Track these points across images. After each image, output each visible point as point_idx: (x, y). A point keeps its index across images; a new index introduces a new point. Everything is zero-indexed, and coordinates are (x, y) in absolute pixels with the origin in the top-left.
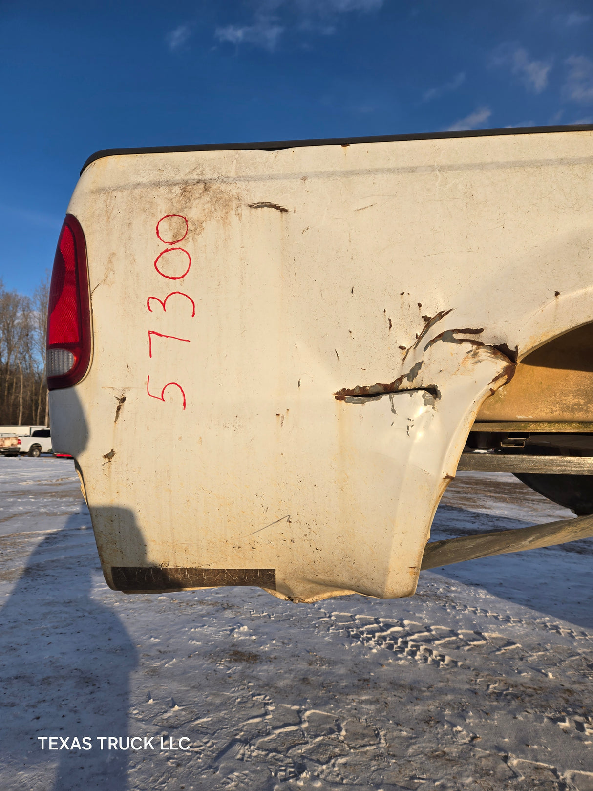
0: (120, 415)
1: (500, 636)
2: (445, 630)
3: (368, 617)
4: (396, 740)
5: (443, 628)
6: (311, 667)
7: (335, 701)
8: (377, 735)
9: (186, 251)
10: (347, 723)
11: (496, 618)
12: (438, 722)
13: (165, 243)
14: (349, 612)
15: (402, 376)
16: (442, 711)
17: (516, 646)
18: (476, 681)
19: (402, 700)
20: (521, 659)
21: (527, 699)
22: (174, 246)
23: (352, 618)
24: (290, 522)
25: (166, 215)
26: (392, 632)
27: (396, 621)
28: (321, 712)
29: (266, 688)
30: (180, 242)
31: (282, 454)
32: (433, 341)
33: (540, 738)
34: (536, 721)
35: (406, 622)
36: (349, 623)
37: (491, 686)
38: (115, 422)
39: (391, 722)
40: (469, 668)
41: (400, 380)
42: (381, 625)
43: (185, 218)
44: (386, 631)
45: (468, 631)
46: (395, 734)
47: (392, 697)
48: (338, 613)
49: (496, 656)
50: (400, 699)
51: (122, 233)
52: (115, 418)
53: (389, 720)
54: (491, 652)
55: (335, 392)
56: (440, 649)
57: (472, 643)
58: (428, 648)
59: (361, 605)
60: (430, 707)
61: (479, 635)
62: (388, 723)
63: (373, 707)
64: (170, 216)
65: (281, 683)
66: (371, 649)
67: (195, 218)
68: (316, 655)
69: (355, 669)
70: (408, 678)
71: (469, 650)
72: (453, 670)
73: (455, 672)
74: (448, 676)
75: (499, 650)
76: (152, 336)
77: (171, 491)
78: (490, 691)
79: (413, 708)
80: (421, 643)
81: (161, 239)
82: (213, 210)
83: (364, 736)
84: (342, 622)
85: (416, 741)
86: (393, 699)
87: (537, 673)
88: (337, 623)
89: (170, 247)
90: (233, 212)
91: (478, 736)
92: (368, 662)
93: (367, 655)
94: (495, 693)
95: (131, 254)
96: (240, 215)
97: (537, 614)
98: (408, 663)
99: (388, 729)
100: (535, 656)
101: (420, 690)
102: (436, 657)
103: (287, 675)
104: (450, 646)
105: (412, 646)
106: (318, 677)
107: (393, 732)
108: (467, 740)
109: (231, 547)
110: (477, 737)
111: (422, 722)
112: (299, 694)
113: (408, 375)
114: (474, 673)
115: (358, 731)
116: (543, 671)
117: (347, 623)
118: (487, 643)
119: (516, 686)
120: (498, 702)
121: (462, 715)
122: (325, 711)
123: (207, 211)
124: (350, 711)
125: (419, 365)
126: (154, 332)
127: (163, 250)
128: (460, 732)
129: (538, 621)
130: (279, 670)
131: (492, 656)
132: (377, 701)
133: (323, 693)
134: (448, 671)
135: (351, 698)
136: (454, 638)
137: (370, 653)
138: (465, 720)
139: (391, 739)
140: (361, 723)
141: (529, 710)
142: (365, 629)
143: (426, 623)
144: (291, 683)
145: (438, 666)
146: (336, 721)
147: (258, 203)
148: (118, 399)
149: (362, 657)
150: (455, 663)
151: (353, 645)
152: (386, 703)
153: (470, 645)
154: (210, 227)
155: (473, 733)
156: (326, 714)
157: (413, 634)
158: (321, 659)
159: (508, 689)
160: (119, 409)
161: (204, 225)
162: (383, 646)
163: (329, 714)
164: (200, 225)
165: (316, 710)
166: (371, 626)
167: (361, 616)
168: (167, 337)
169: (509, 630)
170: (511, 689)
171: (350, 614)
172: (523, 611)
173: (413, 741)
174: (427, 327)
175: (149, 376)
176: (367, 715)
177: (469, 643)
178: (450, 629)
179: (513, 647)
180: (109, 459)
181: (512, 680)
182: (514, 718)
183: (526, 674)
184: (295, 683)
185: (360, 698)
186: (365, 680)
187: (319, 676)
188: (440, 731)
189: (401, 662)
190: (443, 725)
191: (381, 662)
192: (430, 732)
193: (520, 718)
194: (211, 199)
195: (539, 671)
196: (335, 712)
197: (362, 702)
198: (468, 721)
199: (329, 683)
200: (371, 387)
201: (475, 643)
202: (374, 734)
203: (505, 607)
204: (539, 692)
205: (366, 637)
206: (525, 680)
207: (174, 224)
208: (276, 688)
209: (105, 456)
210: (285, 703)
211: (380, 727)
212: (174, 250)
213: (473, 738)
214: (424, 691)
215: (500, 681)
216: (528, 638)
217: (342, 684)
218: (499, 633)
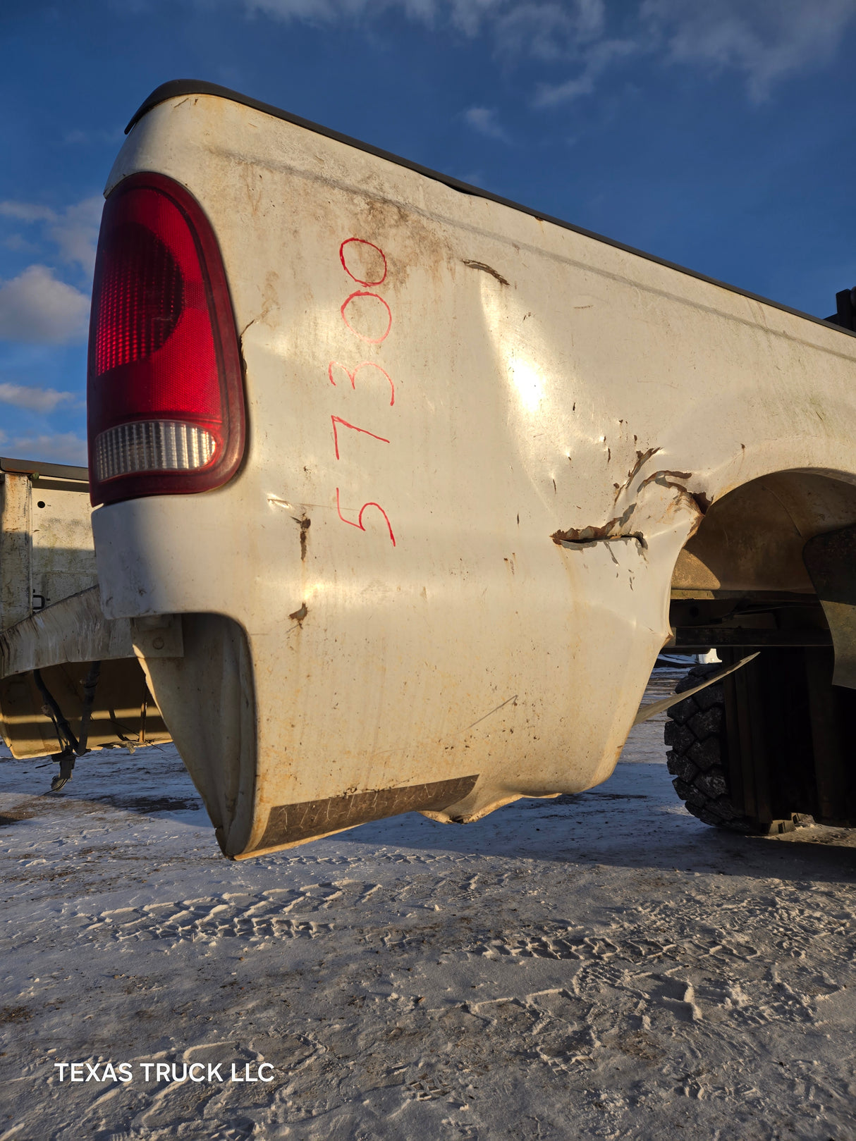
0: (308, 548)
1: (351, 881)
2: (281, 893)
3: (163, 904)
4: (334, 1039)
5: (278, 890)
6: (134, 995)
7: (214, 1024)
8: (306, 1042)
9: (385, 303)
10: (253, 1044)
11: (330, 861)
12: (364, 999)
13: (356, 281)
14: (129, 905)
15: (615, 519)
16: (358, 985)
17: (377, 887)
18: (365, 939)
19: (301, 990)
20: (393, 900)
21: (432, 940)
22: (368, 289)
23: (139, 912)
24: (516, 704)
25: (352, 236)
26: (216, 914)
27: (209, 899)
28: (206, 1046)
29: (84, 1047)
30: (377, 286)
31: (517, 613)
32: (647, 482)
33: (478, 975)
34: (460, 959)
35: (226, 896)
36: (140, 920)
37: (386, 939)
38: (302, 558)
39: (309, 1020)
40: (346, 927)
41: (611, 524)
42: (192, 909)
43: (381, 252)
44: (208, 915)
45: (312, 886)
46: (326, 1031)
47: (285, 992)
48: (111, 912)
49: (364, 904)
50: (297, 990)
51: (284, 244)
52: (301, 553)
53: (306, 1020)
54: (356, 902)
55: (552, 534)
56: (297, 916)
57: (327, 898)
58: (281, 919)
59: (139, 892)
60: (342, 985)
61: (328, 887)
62: (307, 1023)
63: (271, 1013)
64: (357, 240)
65: (105, 1032)
66: (206, 943)
67: (395, 255)
68: (128, 977)
69: (203, 976)
70: (284, 963)
71: (329, 907)
72: (330, 936)
73: (335, 937)
74: (331, 944)
75: (363, 897)
76: (338, 424)
77: (385, 670)
78: (388, 944)
79: (322, 994)
80: (268, 916)
81: (348, 272)
82: (418, 251)
83: (291, 1051)
84: (129, 922)
85: (358, 1030)
86: (288, 993)
87: (421, 910)
88: (122, 926)
89: (363, 290)
90: (444, 264)
91: (419, 996)
92: (214, 961)
93: (207, 953)
94: (396, 945)
95: (304, 283)
96: (453, 270)
97: (371, 847)
98: (270, 945)
99: (313, 1030)
100: (404, 893)
101: (313, 971)
102: (298, 927)
103: (104, 1019)
104: (304, 909)
105: (259, 923)
106: (159, 1004)
107: (322, 1031)
108: (411, 1005)
109: (443, 747)
110: (421, 998)
111: (346, 1006)
112: (149, 1036)
113: (620, 519)
114: (356, 930)
115: (277, 1049)
116: (426, 906)
117: (136, 922)
118: (344, 894)
119: (411, 931)
120: (407, 953)
121: (383, 980)
122: (209, 1042)
123: (409, 250)
124: (246, 1029)
125: (632, 508)
126: (340, 420)
127: (353, 292)
128: (397, 999)
129: (377, 854)
130: (84, 1016)
131: (359, 907)
132: (269, 1004)
133: (186, 1021)
134: (326, 939)
135: (234, 1013)
136: (301, 898)
137: (209, 949)
138: (392, 985)
139: (326, 1040)
140: (273, 1037)
141: (445, 951)
142: (172, 921)
143: (253, 891)
144: (121, 1026)
145: (310, 937)
146: (237, 1047)
147: (473, 261)
148: (298, 522)
149: (201, 957)
150: (326, 926)
151: (173, 947)
152: (285, 1001)
153: (326, 901)
154: (416, 275)
155: (413, 995)
156: (215, 1044)
157: (247, 908)
158: (141, 979)
159: (404, 937)
160: (303, 538)
161: (408, 269)
162: (219, 935)
163: (219, 1043)
164: (401, 268)
165: (196, 1045)
166: (179, 915)
167: (152, 906)
168: (359, 430)
169: (356, 872)
170: (408, 936)
171: (131, 909)
172: (352, 848)
173: (354, 1030)
174: (639, 465)
175: (337, 489)
176: (272, 1024)
177: (325, 899)
178: (288, 890)
179: (375, 889)
180: (299, 620)
181: (401, 925)
182: (438, 964)
183: (410, 914)
184: (128, 1024)
185: (248, 1008)
186: (232, 984)
187: (158, 1002)
188: (374, 1007)
189: (262, 947)
190: (374, 1000)
191: (233, 955)
192: (365, 1013)
193: (444, 962)
194: (412, 233)
195: (422, 907)
196: (226, 1037)
197: (253, 1011)
198: (395, 984)
199: (183, 1006)
200: (583, 530)
201: (331, 897)
202: (300, 1044)
203: (330, 847)
204: (437, 929)
205: (183, 930)
206: (415, 922)
207: (367, 255)
208: (103, 1041)
209: (293, 616)
210: (138, 1056)
211: (301, 1031)
212: (369, 296)
213: (417, 1001)
214: (319, 971)
215: (391, 930)
216: (382, 875)
217: (203, 1001)
218: (349, 879)
